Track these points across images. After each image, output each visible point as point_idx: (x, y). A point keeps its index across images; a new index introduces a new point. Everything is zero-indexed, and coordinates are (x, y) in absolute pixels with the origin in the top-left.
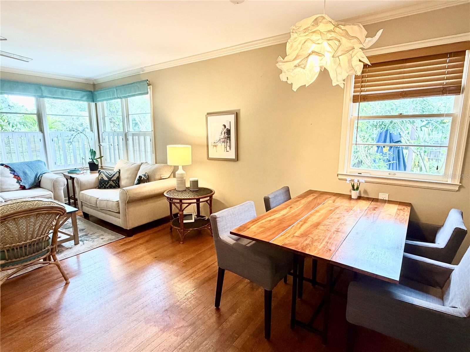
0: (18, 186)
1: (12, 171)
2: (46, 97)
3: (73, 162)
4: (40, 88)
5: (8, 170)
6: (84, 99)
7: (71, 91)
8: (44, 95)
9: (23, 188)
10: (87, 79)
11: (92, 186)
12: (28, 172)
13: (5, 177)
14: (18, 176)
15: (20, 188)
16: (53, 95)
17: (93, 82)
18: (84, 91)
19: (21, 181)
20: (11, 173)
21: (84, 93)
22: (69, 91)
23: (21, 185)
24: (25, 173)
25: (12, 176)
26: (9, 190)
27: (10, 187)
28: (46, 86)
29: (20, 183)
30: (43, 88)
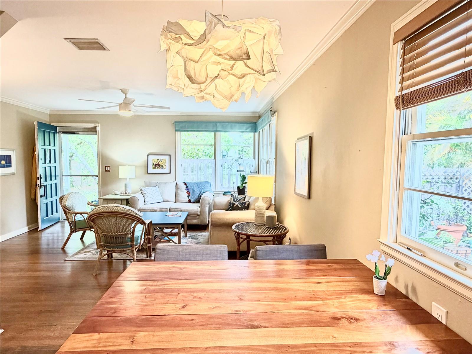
0: (187, 200)
1: (187, 187)
2: (219, 131)
3: (227, 186)
4: (216, 125)
5: (185, 186)
6: (248, 130)
7: (238, 124)
8: (218, 130)
9: (190, 201)
10: (253, 113)
11: (224, 207)
12: (196, 190)
13: (182, 191)
14: (189, 192)
15: (188, 201)
16: (225, 129)
17: (258, 114)
18: (250, 123)
19: (190, 196)
20: (186, 189)
21: (249, 125)
22: (236, 125)
23: (189, 199)
24: (193, 191)
25: (186, 191)
26: (182, 201)
27: (183, 200)
28: (220, 122)
29: (189, 197)
30: (218, 124)
